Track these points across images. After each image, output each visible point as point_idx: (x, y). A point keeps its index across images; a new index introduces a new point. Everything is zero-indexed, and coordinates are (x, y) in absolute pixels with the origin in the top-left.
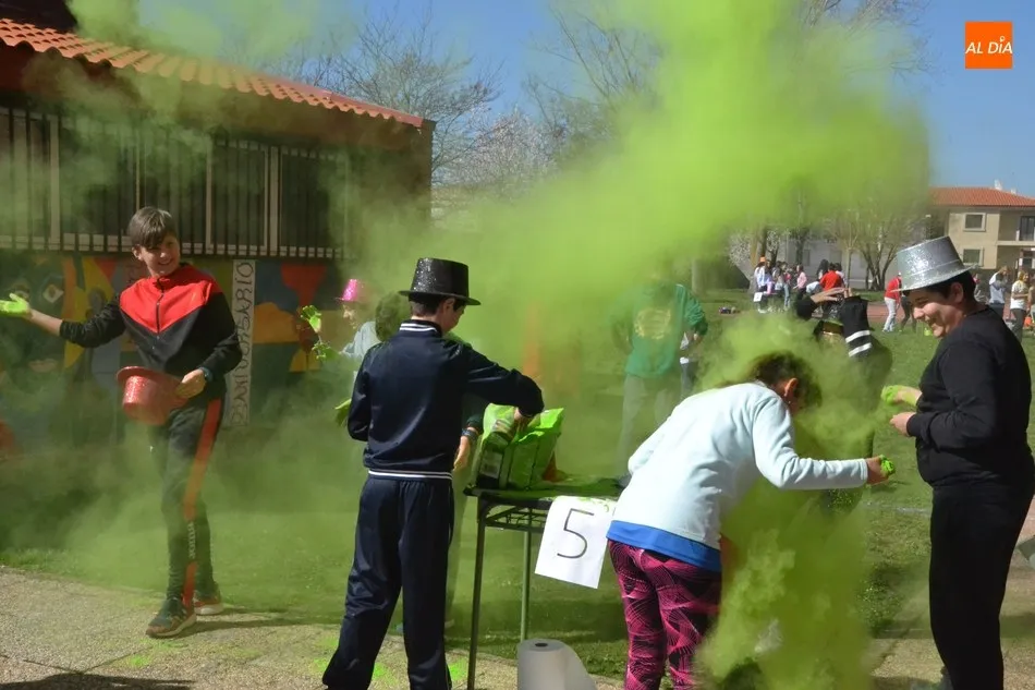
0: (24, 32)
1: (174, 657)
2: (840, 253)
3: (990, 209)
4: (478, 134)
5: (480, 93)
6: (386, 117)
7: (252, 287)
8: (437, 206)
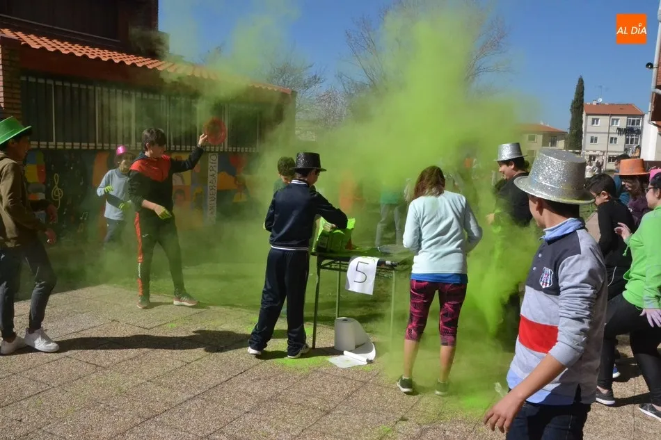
0: (122, 57)
3: (539, 133)
4: (315, 98)
5: (315, 80)
6: (276, 90)
7: (217, 165)
8: (297, 130)
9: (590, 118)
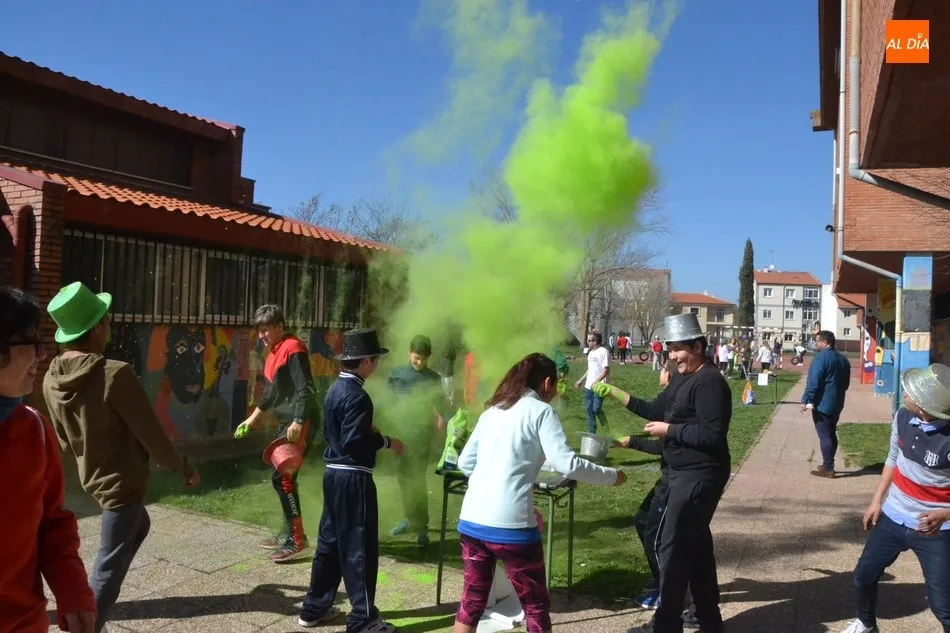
0: (194, 207)
1: (262, 566)
2: (627, 327)
3: (703, 305)
5: (434, 238)
9: (762, 288)
